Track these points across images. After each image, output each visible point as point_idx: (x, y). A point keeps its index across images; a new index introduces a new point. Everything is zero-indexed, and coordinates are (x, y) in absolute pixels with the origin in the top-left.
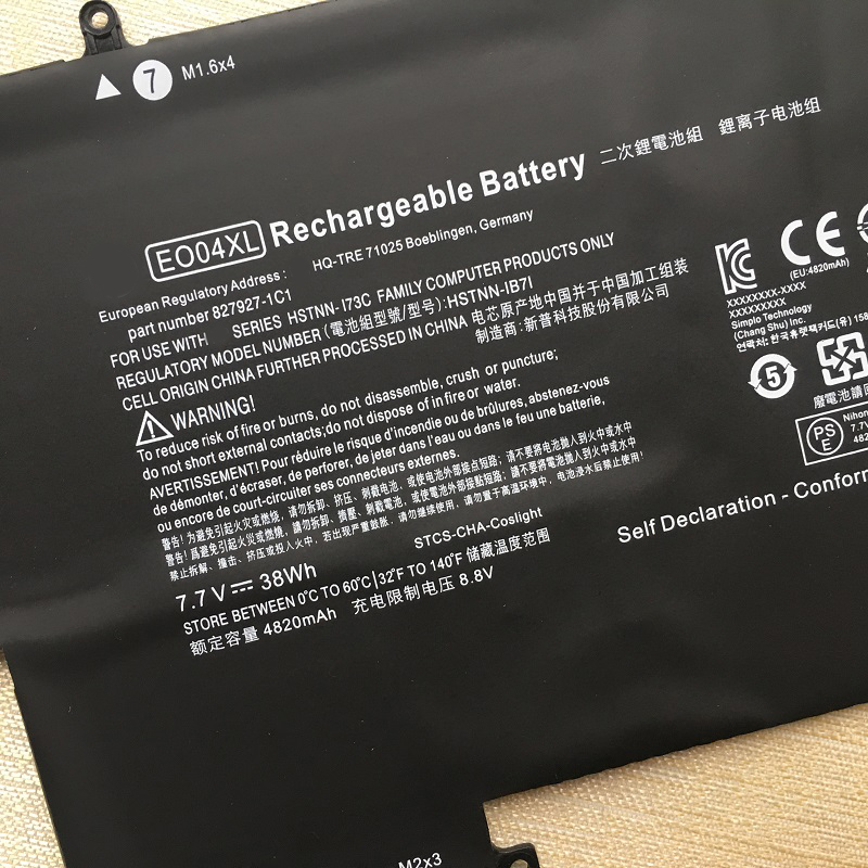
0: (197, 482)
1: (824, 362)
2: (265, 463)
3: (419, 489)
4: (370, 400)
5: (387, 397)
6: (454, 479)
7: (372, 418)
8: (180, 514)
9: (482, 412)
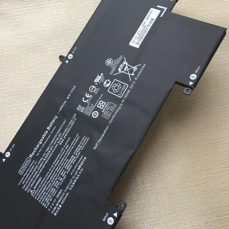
0: (42, 193)
1: (99, 107)
2: (47, 183)
3: (67, 168)
4: (54, 164)
5: (55, 161)
6: (70, 162)
7: (55, 166)
8: (42, 199)
9: (67, 152)
